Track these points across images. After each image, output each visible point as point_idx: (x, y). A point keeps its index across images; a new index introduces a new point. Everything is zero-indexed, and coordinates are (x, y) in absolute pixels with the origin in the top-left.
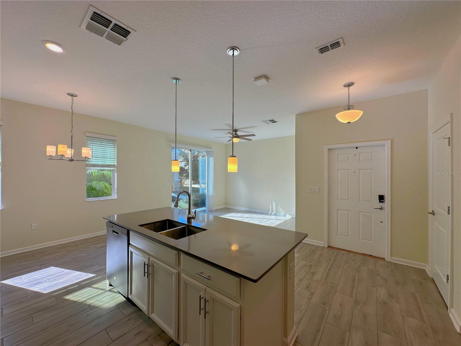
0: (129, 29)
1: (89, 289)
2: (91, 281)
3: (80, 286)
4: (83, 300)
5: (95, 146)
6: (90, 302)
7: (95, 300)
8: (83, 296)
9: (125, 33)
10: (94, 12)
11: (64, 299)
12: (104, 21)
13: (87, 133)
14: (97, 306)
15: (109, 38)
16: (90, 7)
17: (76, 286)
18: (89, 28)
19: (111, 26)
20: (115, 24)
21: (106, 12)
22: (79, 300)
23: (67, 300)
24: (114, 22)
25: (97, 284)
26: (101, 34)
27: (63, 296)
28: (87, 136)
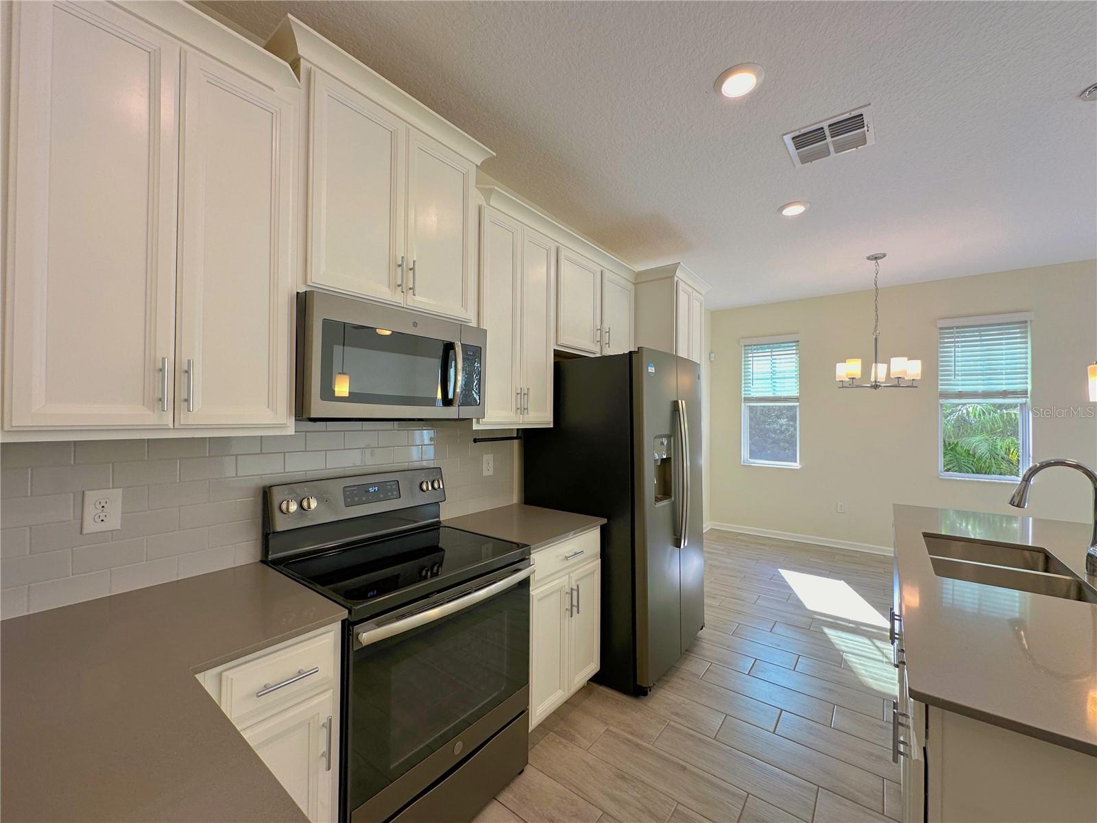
0: (854, 113)
1: (867, 641)
2: (879, 633)
3: (856, 629)
4: (844, 648)
5: (962, 347)
6: (851, 659)
7: (858, 661)
8: (847, 643)
9: (856, 122)
10: (793, 139)
11: (822, 630)
12: (816, 135)
13: (938, 321)
14: (855, 670)
15: (840, 148)
16: (783, 138)
17: (850, 625)
18: (804, 159)
19: (827, 132)
20: (829, 126)
21: (806, 123)
22: (837, 644)
23: (825, 634)
24: (825, 125)
25: (883, 642)
26: (825, 153)
27: (825, 626)
28: (941, 329)
